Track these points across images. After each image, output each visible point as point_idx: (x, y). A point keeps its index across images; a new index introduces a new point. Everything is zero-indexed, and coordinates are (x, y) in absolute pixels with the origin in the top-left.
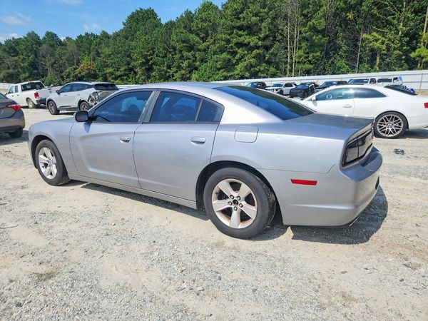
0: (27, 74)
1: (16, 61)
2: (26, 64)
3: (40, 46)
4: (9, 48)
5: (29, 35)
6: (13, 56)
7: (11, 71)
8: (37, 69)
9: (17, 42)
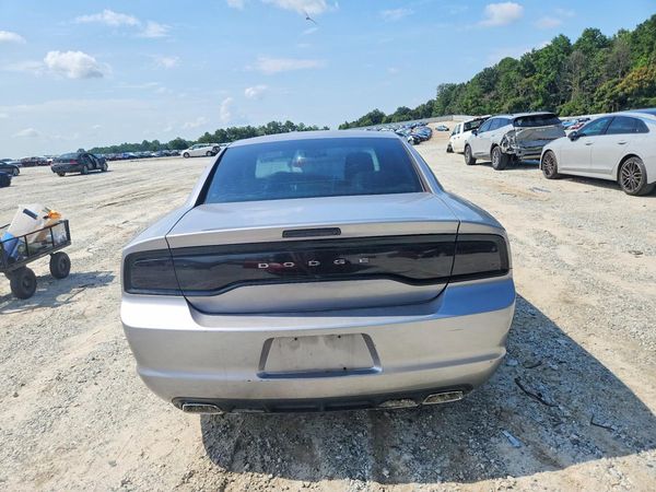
0: (540, 101)
1: (529, 84)
2: (542, 86)
3: (568, 55)
4: (525, 66)
5: (556, 41)
6: (527, 77)
7: (521, 98)
8: (556, 91)
9: (536, 55)
